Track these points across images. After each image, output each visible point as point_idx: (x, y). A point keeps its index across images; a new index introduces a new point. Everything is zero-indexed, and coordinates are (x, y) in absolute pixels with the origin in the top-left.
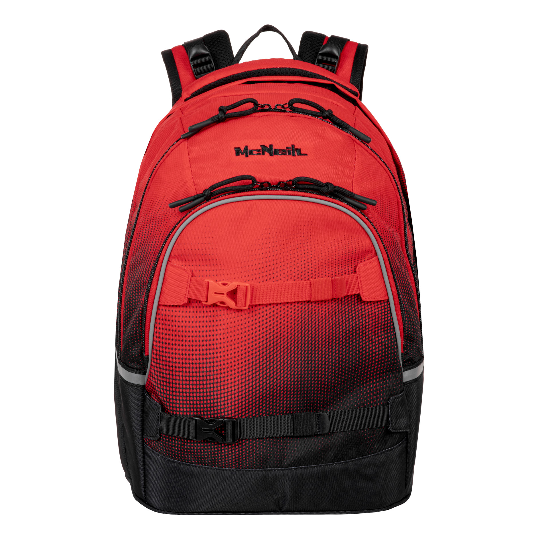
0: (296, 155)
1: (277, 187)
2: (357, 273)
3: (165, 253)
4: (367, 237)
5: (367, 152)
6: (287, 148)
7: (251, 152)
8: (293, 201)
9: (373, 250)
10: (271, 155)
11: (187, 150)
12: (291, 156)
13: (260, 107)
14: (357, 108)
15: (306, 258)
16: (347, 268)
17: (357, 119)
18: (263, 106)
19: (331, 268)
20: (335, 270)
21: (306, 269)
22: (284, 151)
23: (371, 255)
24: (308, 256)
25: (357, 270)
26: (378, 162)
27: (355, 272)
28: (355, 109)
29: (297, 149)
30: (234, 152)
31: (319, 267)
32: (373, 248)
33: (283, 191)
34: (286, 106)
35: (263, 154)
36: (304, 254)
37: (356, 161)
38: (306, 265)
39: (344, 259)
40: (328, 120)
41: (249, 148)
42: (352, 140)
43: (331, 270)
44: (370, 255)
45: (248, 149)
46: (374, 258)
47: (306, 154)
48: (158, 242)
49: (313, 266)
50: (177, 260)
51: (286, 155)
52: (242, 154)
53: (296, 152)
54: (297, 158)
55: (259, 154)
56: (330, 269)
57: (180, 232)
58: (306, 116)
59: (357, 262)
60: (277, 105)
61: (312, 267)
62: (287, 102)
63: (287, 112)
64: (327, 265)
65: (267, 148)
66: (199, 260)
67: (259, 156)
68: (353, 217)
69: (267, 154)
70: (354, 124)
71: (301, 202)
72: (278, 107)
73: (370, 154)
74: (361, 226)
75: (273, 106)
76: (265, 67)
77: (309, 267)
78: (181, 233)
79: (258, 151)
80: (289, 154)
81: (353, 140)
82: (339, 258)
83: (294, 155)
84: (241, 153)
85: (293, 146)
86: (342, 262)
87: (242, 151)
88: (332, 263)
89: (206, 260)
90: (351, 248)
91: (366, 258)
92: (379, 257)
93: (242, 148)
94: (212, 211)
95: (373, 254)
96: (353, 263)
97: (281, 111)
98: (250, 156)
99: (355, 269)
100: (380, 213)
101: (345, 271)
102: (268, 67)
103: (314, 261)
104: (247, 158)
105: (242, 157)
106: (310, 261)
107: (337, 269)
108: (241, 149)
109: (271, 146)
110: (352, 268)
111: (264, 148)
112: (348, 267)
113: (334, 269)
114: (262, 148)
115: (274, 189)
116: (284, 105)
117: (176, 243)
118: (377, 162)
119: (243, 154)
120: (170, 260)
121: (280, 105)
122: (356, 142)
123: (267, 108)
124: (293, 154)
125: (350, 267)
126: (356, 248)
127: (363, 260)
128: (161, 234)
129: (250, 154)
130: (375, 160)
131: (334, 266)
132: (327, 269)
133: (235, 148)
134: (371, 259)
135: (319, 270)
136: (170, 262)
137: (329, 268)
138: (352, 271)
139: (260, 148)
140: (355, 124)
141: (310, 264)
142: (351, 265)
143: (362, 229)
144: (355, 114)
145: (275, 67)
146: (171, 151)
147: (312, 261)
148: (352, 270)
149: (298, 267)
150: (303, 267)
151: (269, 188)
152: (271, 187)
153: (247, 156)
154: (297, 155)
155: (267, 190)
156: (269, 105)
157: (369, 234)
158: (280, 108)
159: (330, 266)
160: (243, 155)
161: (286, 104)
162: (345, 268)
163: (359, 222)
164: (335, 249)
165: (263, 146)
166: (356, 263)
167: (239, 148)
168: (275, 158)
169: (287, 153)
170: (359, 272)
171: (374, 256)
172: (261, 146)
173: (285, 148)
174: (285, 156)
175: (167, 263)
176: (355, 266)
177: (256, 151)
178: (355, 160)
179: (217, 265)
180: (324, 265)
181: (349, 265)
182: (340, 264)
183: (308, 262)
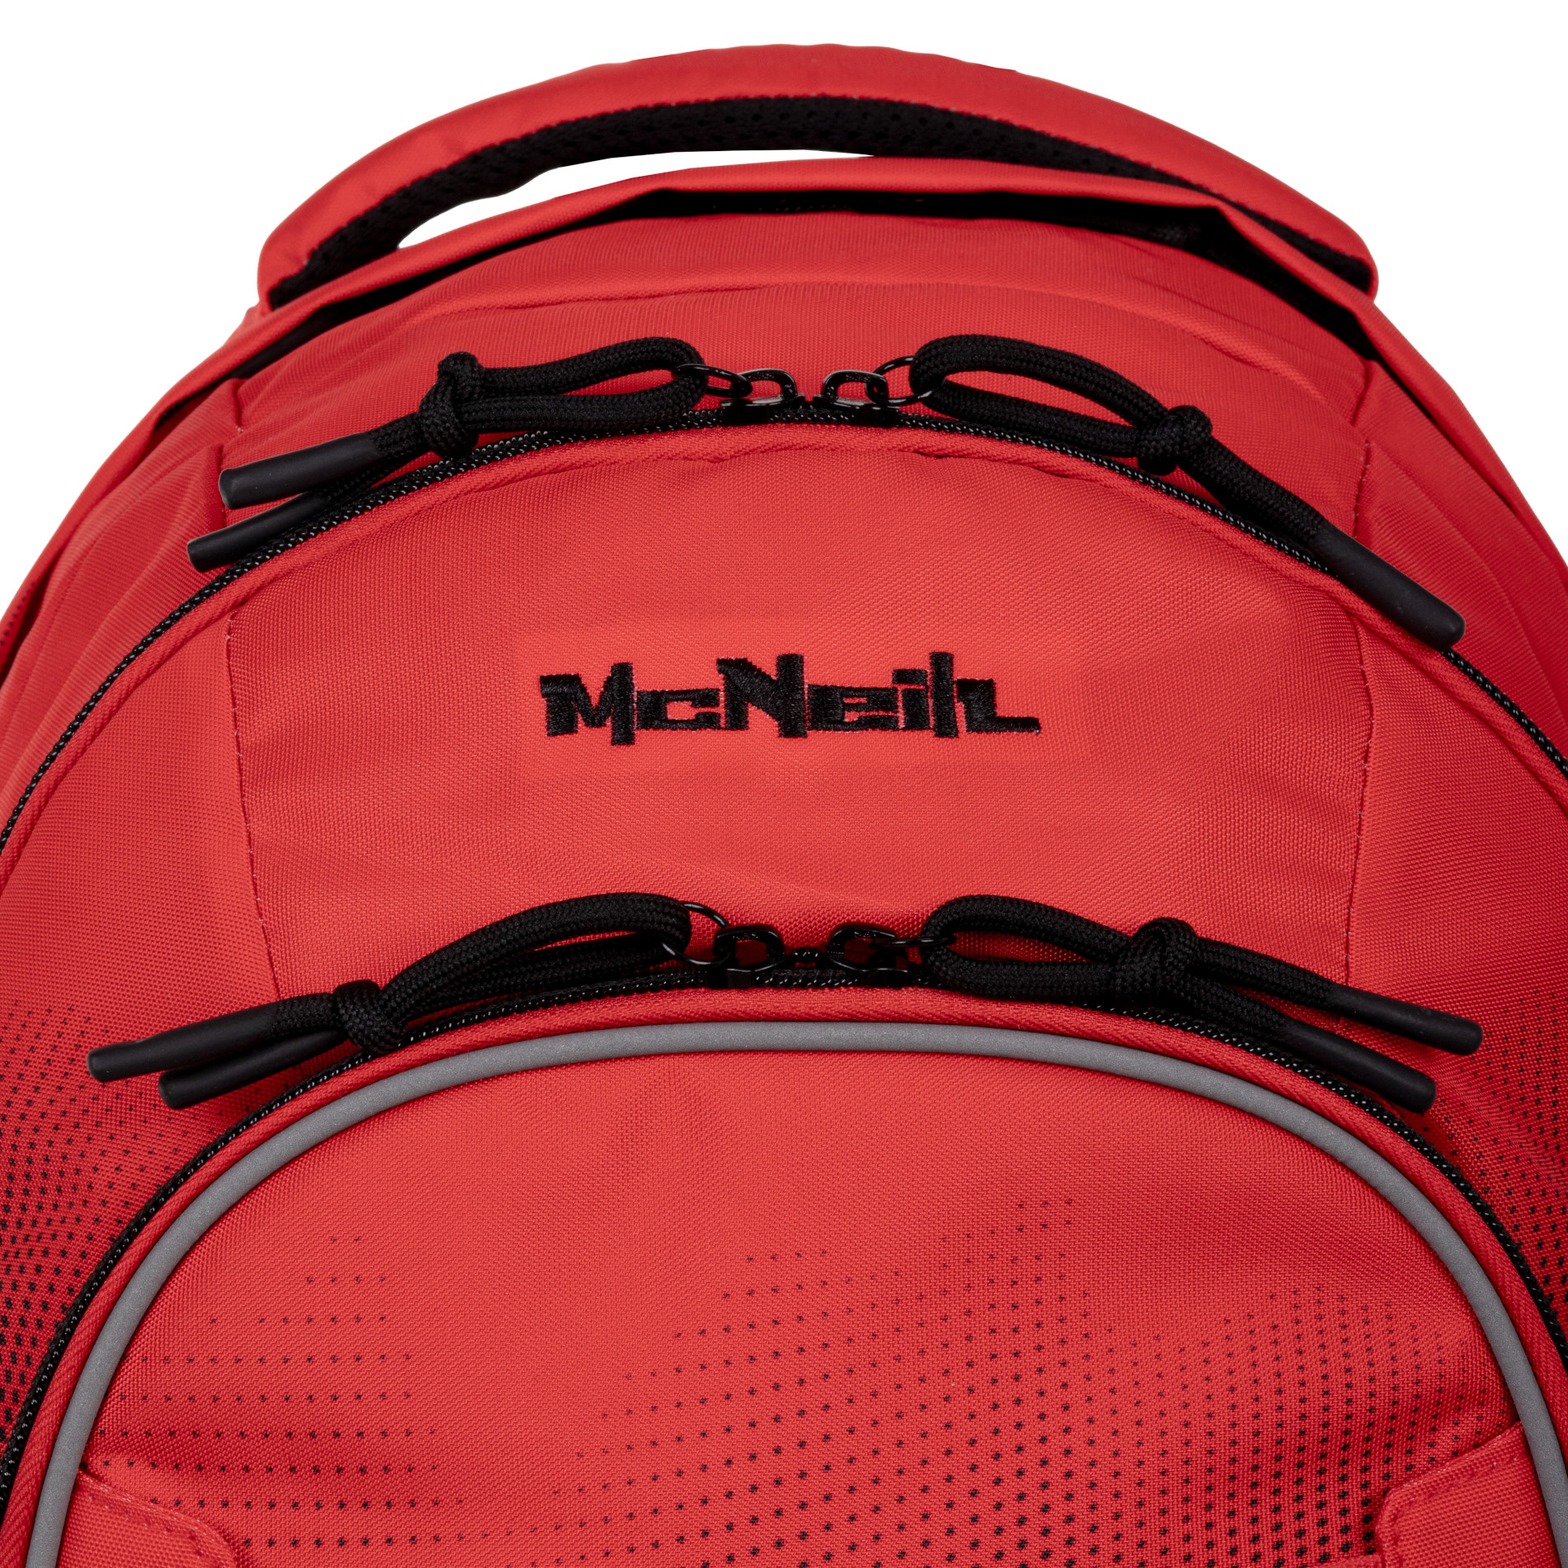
0: (962, 725)
1: (824, 963)
2: (1381, 1552)
3: (59, 1426)
4: (1447, 1294)
5: (1441, 697)
6: (901, 676)
7: (654, 711)
8: (935, 1060)
9: (1494, 1386)
10: (790, 729)
11: (227, 687)
12: (926, 737)
13: (715, 392)
14: (1380, 374)
15: (1034, 1453)
16: (1312, 1516)
17: (1377, 452)
18: (741, 387)
19: (1200, 1517)
20: (1232, 1532)
21: (1031, 1532)
22: (880, 698)
23: (1480, 1418)
24: (1043, 1440)
25: (1383, 1526)
26: (1522, 760)
27: (1370, 1542)
28: (1360, 380)
29: (967, 686)
30: (537, 708)
31: (1117, 1516)
32: (1490, 1371)
33: (868, 994)
34: (899, 383)
35: (738, 722)
36: (1019, 1426)
37: (1370, 767)
38: (1030, 1508)
39: (1291, 1457)
40: (1179, 475)
41: (644, 681)
42: (1342, 617)
43: (1201, 1536)
44: (1468, 1424)
45: (631, 689)
46: (1498, 1442)
47: (1029, 724)
48: (23, 1322)
49: (1078, 1506)
50: (141, 1466)
51: (895, 729)
52: (594, 721)
53: (960, 708)
54: (970, 746)
55: (707, 722)
56: (1196, 1527)
57: (162, 1278)
58: (1031, 453)
59: (1384, 1469)
60: (839, 379)
61: (1070, 1519)
62: (910, 351)
63: (902, 426)
64: (1173, 1501)
65: (764, 676)
66: (293, 1469)
67: (707, 736)
68: (1352, 1164)
69: (760, 720)
70: (1354, 491)
71: (995, 1064)
72: (843, 388)
73: (1468, 708)
74: (1412, 1228)
75: (809, 390)
76: (772, 90)
77: (1050, 1519)
78: (164, 1286)
79: (703, 698)
80: (916, 722)
81: (1349, 612)
82: (1257, 1451)
83: (946, 729)
84: (584, 713)
85: (942, 661)
86: (1278, 1475)
87: (595, 701)
88: (1209, 1488)
89: (340, 1470)
90: (1338, 1380)
91: (1445, 1442)
92: (1529, 1433)
93: (594, 685)
94: (379, 1134)
95: (1492, 1412)
96: (1356, 1478)
97: (860, 419)
98: (643, 736)
99: (1369, 1519)
100: (1540, 1116)
101: (1300, 1534)
102: (792, 91)
103: (1083, 1476)
104: (624, 750)
105: (592, 740)
106: (1054, 1474)
107: (1241, 1523)
108: (583, 689)
109: (790, 664)
110: (1344, 1512)
111: (742, 681)
112: (1321, 1505)
113: (1223, 1525)
114: (728, 678)
115: (806, 980)
116: (881, 371)
117: (136, 1354)
118: (1513, 762)
119: (601, 724)
120: (97, 1462)
121: (855, 377)
122: (1371, 630)
123: (766, 397)
124: (939, 719)
125: (1334, 1506)
126: (1372, 1380)
127: (1420, 1461)
128: (38, 1269)
129: (646, 724)
130: (1497, 747)
131: (1222, 1506)
132: (1177, 1530)
133: (545, 681)
134: (1476, 1446)
135: (1118, 1537)
136: (99, 1478)
137: (1187, 1519)
138: (1350, 1537)
139: (716, 681)
140: (1360, 486)
141: (1054, 1496)
142: (1343, 1495)
143: (1413, 1247)
144: (1364, 417)
145: (834, 91)
146: (128, 694)
147: (1069, 1475)
148: (1345, 1530)
149: (975, 1519)
150: (1008, 1516)
151: (768, 974)
152: (781, 967)
153: (624, 737)
154: (970, 728)
155: (760, 985)
156: (780, 378)
157: (1461, 1278)
158: (853, 398)
159: (1195, 1509)
160: (597, 731)
161: (899, 362)
162: (1300, 1516)
163: (1392, 1199)
164: (1232, 1389)
165: (736, 669)
166: (1375, 1478)
167: (573, 680)
168: (820, 745)
169: (901, 715)
170: (1396, 1540)
171: (1500, 1429)
172: (724, 665)
173: (886, 681)
174: (889, 735)
175: (77, 1488)
176: (1366, 1502)
177: (686, 704)
178: (1366, 759)
179: (413, 1504)
180: (1154, 1503)
181: (1330, 1495)
182: (1263, 1494)
183: (1045, 1486)
